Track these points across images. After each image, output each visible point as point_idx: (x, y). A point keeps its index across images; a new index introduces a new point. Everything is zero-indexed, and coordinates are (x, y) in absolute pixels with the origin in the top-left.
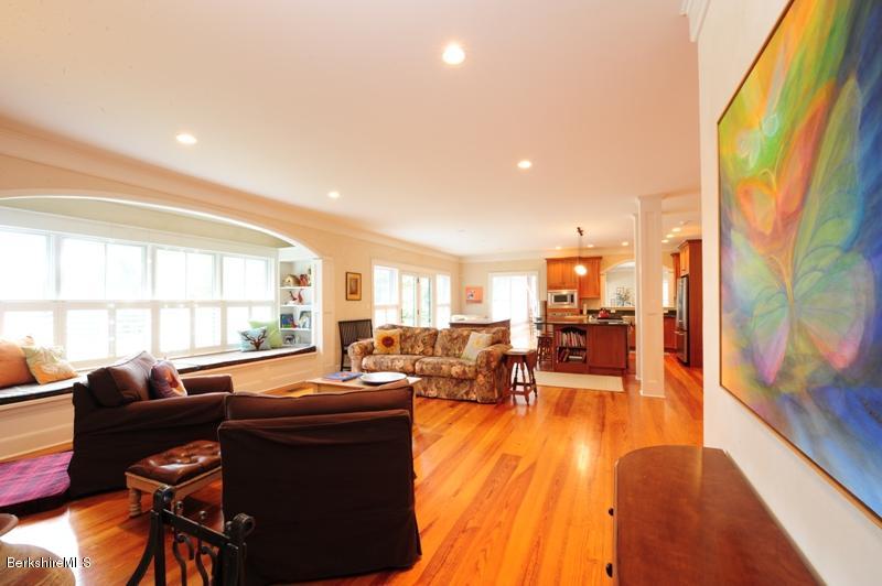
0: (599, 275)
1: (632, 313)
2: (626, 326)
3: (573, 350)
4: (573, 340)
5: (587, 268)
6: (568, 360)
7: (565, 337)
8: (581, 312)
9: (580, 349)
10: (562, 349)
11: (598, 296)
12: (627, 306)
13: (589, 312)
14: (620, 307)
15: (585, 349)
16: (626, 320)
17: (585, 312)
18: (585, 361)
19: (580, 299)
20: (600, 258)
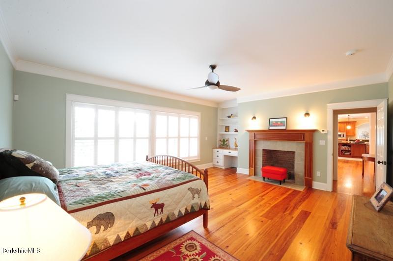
0: (355, 128)
1: (368, 141)
2: (366, 144)
3: (346, 151)
4: (347, 148)
5: (350, 125)
6: (344, 154)
7: (343, 147)
8: (347, 140)
9: (348, 151)
10: (342, 151)
11: (354, 135)
12: (367, 139)
13: (350, 140)
14: (364, 139)
15: (350, 151)
16: (366, 143)
17: (349, 140)
18: (350, 154)
19: (347, 136)
20: (355, 122)
